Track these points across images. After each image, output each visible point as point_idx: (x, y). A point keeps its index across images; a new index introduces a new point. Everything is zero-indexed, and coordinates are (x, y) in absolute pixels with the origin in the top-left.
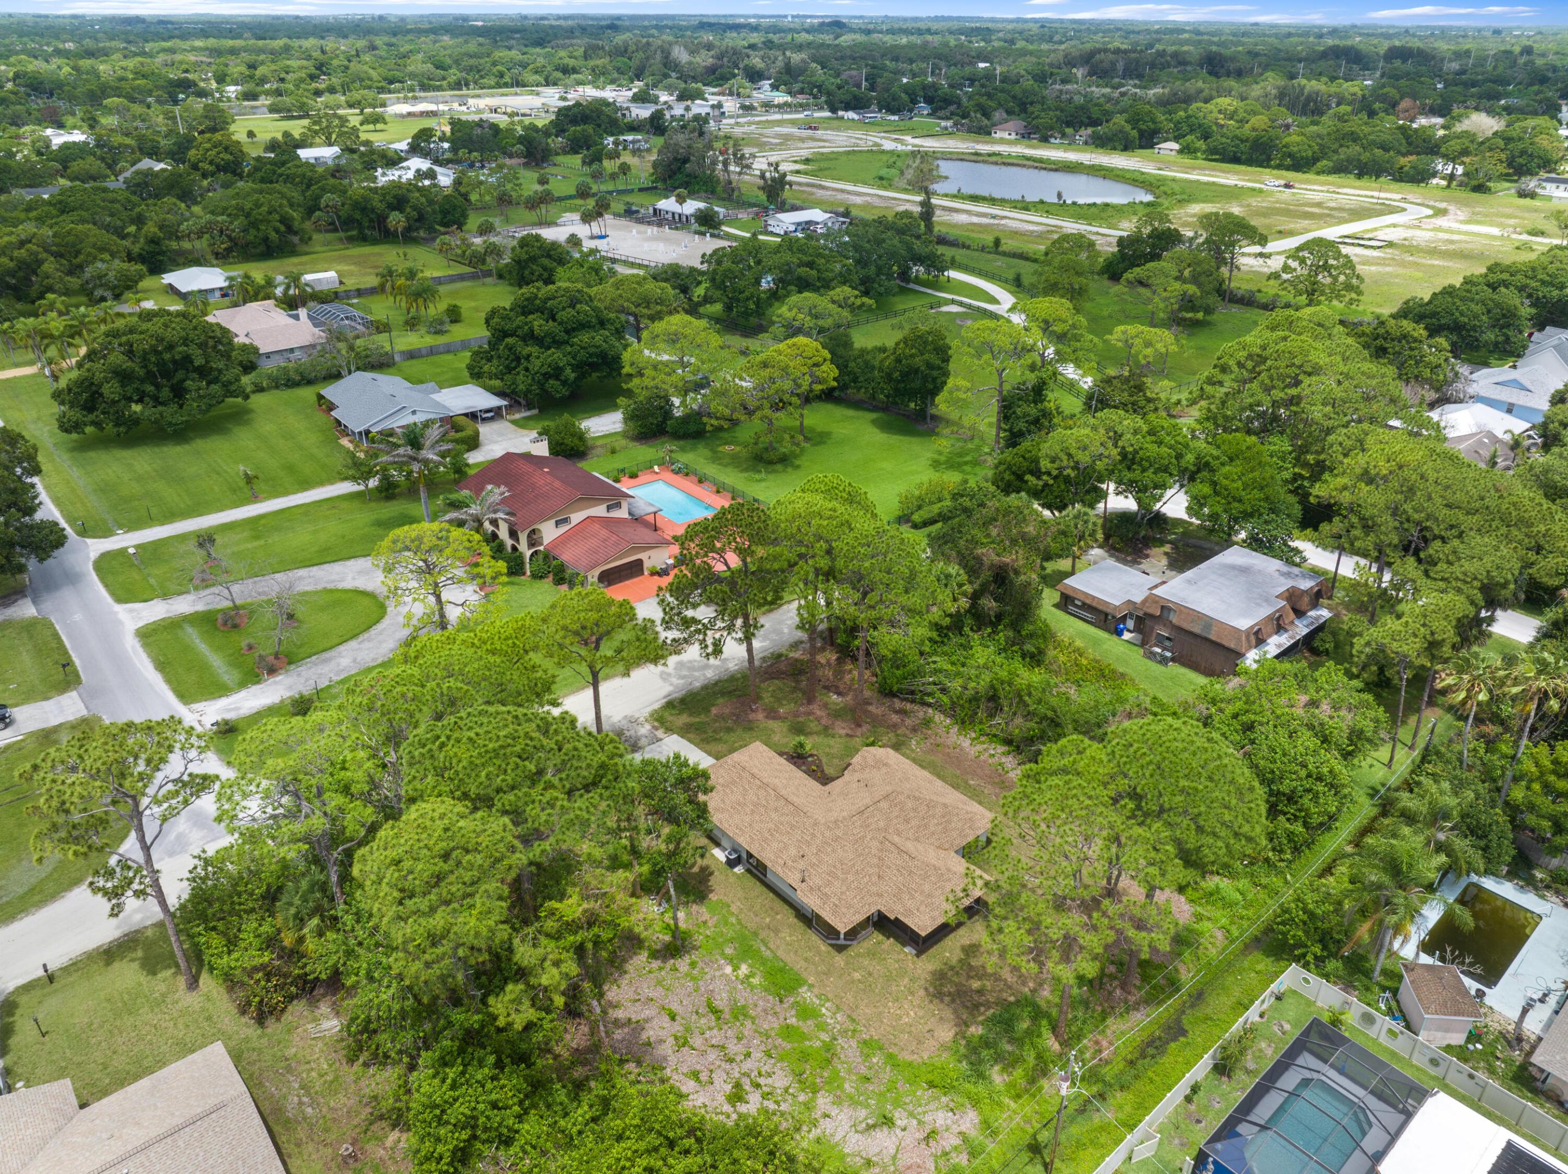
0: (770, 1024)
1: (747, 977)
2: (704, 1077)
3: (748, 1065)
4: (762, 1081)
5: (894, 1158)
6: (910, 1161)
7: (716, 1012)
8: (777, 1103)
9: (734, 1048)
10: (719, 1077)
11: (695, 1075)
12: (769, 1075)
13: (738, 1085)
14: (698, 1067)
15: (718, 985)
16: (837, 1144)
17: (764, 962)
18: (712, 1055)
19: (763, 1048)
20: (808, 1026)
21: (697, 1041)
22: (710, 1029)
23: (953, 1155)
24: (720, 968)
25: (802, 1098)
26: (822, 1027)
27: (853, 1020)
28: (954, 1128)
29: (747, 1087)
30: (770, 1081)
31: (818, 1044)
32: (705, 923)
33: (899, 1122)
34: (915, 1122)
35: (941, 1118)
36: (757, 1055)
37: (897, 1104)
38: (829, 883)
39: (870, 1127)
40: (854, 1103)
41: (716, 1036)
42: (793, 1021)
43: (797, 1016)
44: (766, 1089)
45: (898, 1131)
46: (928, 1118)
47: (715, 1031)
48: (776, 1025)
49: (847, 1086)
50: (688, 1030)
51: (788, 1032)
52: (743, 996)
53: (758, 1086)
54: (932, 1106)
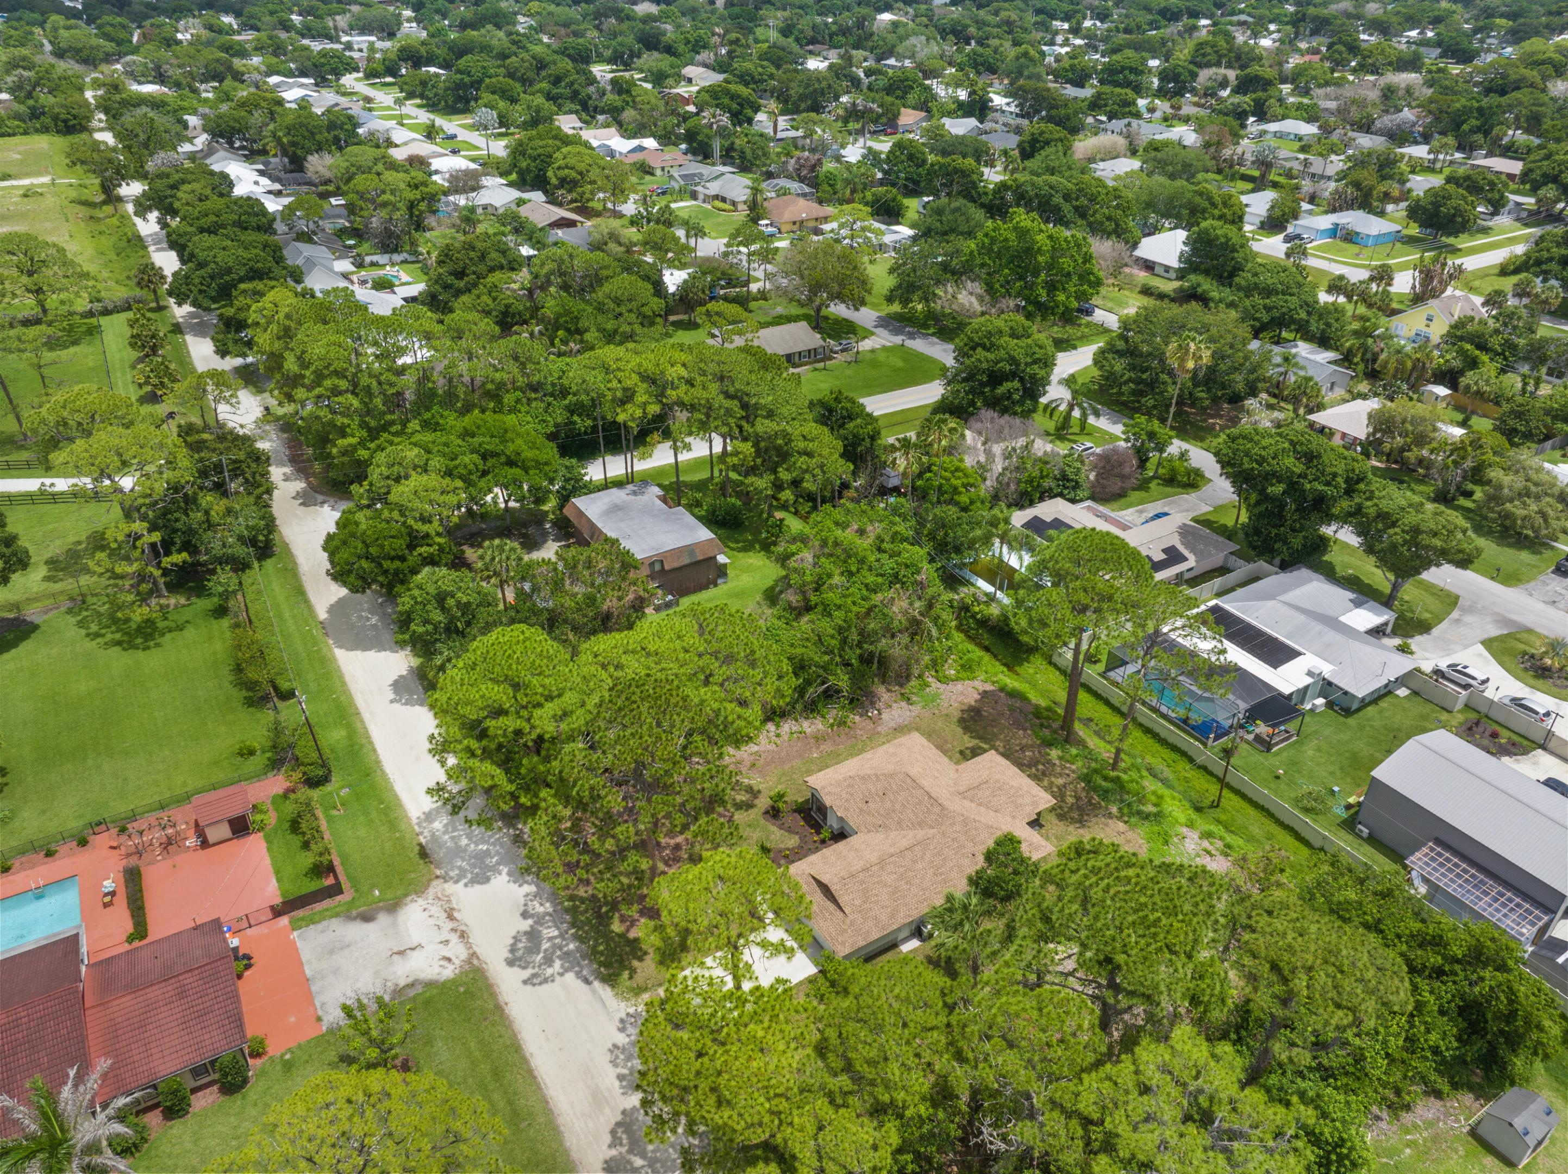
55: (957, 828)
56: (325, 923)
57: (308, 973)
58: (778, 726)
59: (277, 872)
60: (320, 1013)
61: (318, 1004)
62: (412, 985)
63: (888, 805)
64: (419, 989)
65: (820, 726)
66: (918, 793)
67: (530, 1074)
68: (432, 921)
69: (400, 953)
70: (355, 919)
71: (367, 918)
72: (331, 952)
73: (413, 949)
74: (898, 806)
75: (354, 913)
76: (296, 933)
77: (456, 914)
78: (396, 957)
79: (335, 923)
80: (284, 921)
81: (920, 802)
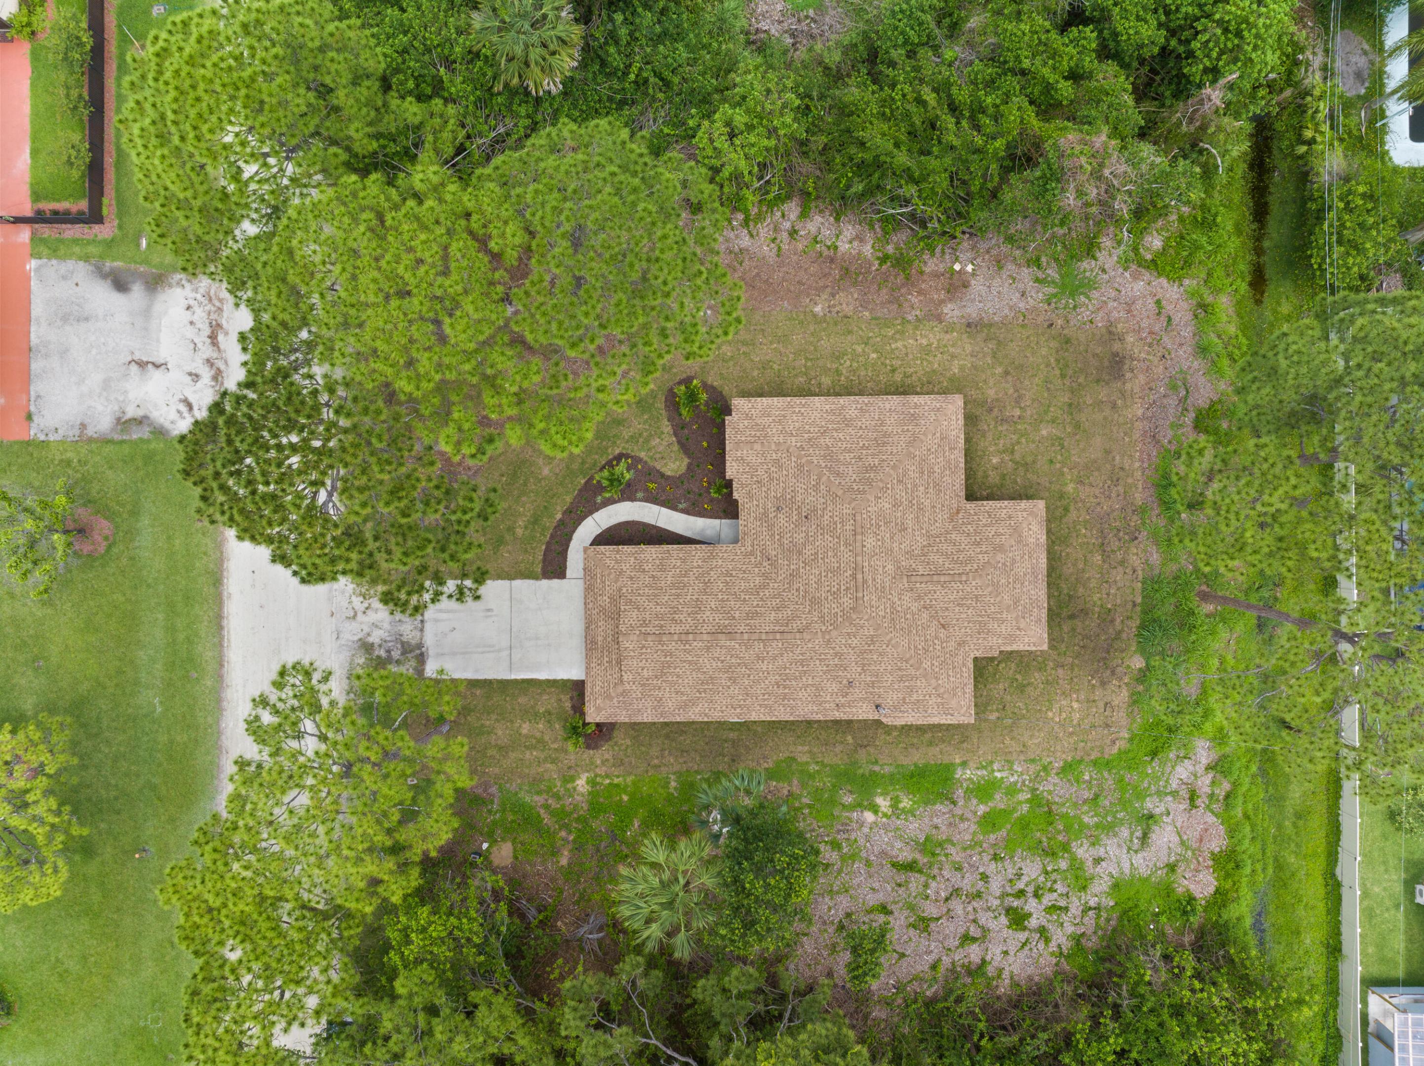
0: (968, 831)
1: (894, 806)
2: (974, 931)
3: (995, 886)
4: (1021, 885)
5: (1182, 843)
6: (1197, 834)
7: (910, 867)
8: (1052, 890)
9: (968, 882)
10: (984, 918)
11: (966, 939)
12: (1019, 876)
13: (1008, 910)
14: (961, 930)
15: (883, 839)
16: (1132, 876)
17: (892, 779)
18: (957, 906)
19: (986, 858)
20: (999, 801)
21: (931, 910)
22: (926, 886)
23: (1217, 791)
24: (861, 824)
25: (1063, 865)
26: (1011, 791)
27: (1033, 761)
28: (1200, 769)
29: (1015, 903)
30: (1025, 879)
31: (1025, 808)
32: (790, 794)
33: (1157, 811)
34: (1170, 798)
35: (1183, 771)
36: (991, 868)
37: (1141, 795)
38: (911, 690)
39: (1145, 837)
40: (1110, 828)
41: (938, 888)
42: (982, 809)
43: (981, 801)
44: (1030, 889)
45: (1165, 818)
46: (1174, 784)
47: (933, 884)
48: (974, 827)
49: (1086, 819)
50: (912, 908)
51: (989, 822)
52: (915, 828)
53: (1021, 893)
54: (1168, 769)
55: (855, 642)
56: (70, 264)
57: (34, 339)
58: (804, 215)
59: (35, 139)
60: (32, 408)
61: (33, 394)
62: (139, 421)
63: (800, 538)
64: (144, 433)
65: (867, 250)
66: (846, 555)
67: (218, 622)
68: (190, 333)
69: (142, 365)
70: (104, 276)
71: (120, 285)
72: (65, 319)
73: (157, 366)
74: (808, 551)
75: (108, 265)
76: (33, 264)
77: (221, 338)
78: (134, 368)
79: (81, 270)
80: (24, 234)
81: (837, 571)
